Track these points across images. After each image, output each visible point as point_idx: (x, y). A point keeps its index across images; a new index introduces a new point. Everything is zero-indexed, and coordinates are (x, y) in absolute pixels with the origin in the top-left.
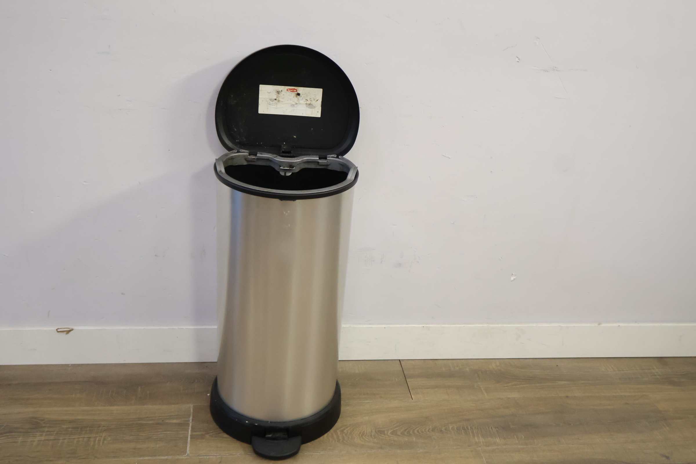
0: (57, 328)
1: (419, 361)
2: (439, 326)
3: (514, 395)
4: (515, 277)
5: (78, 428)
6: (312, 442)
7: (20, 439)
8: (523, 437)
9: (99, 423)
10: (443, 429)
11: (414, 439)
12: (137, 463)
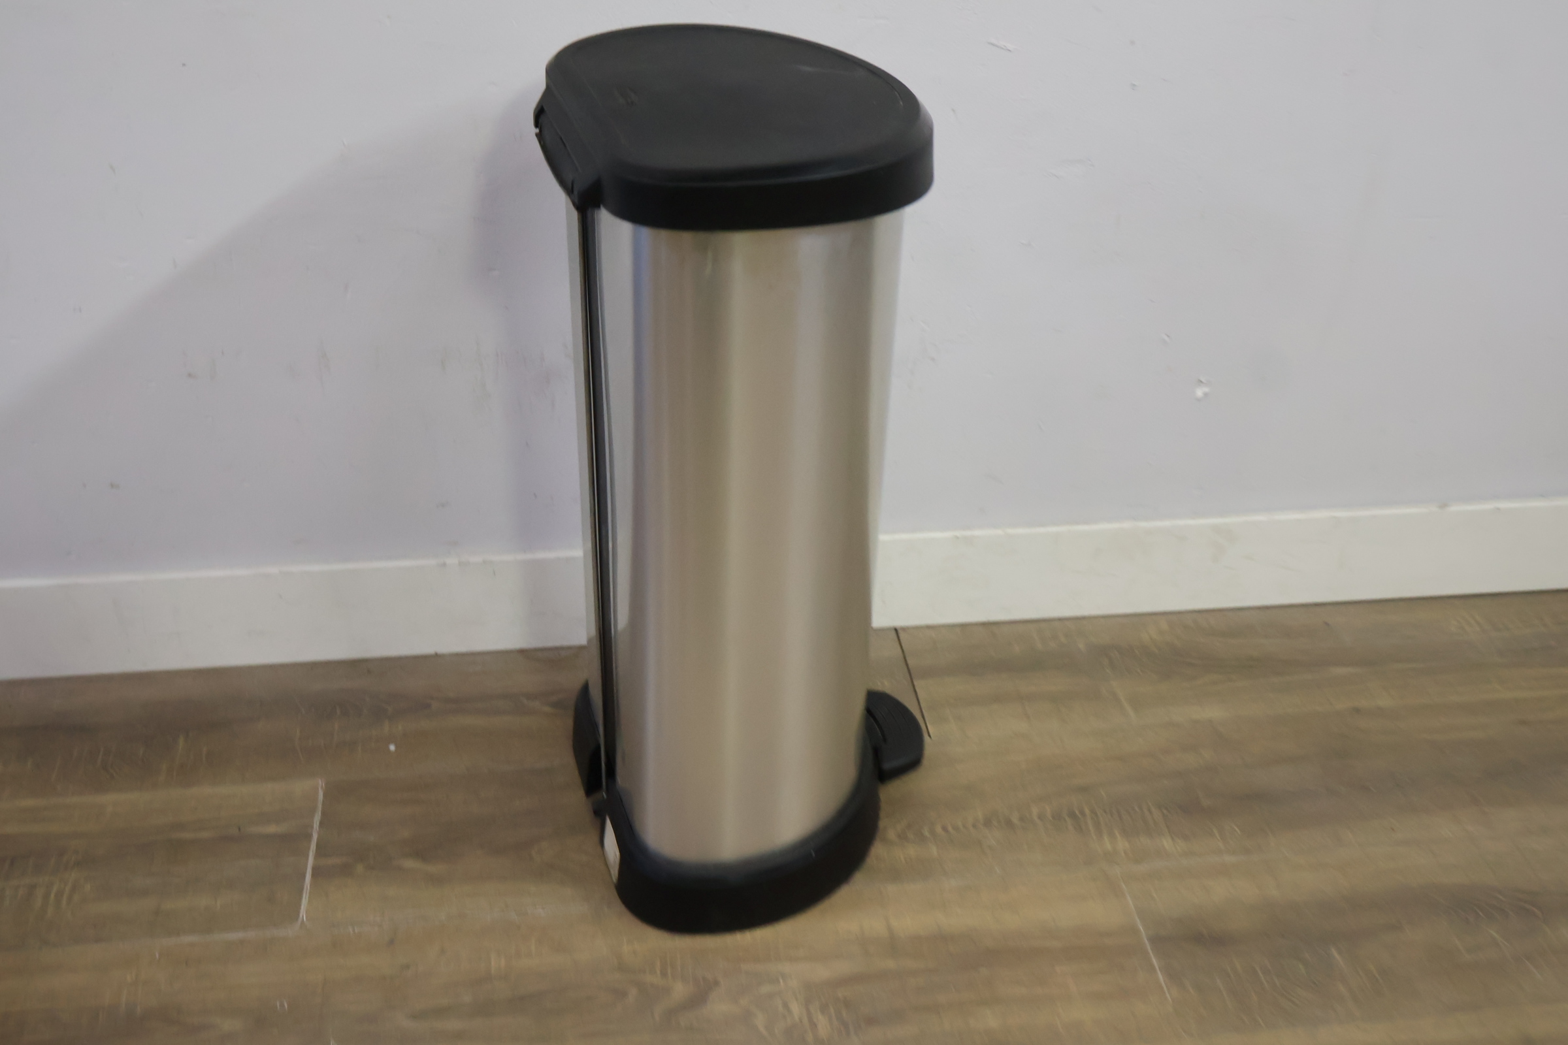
1: (948, 628)
2: (999, 532)
4: (1206, 390)
8: (1239, 831)
9: (63, 843)
11: (934, 851)
12: (157, 955)
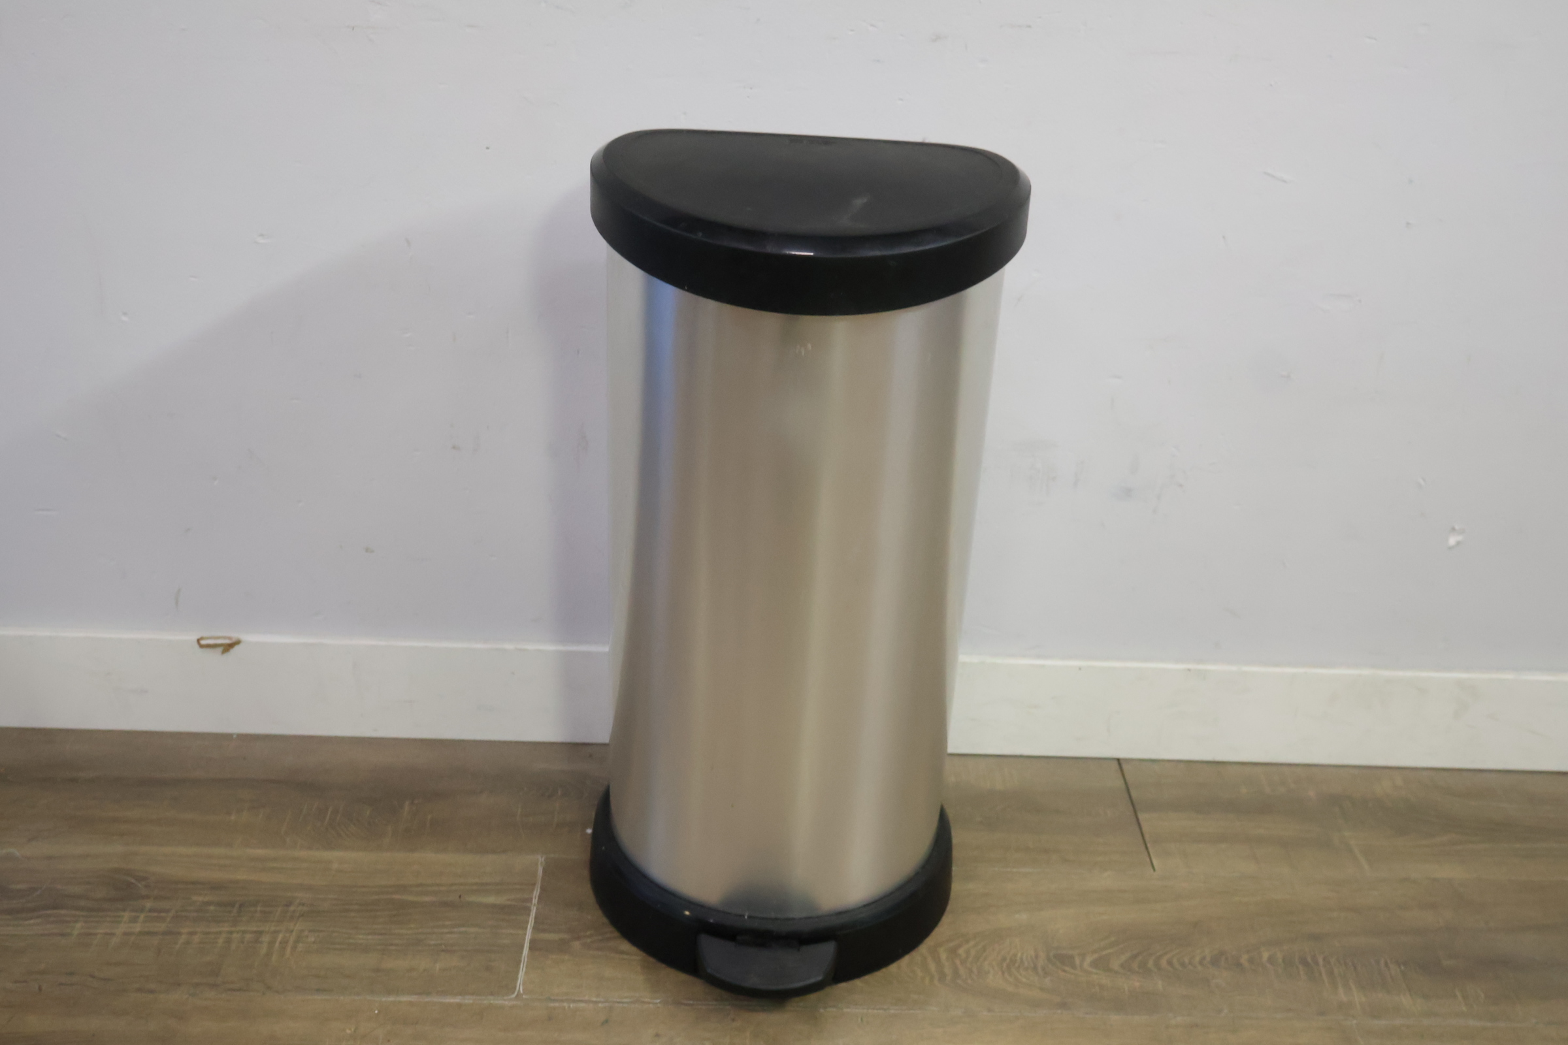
0: (199, 637)
1: (1172, 763)
2: (1234, 668)
3: (1450, 871)
4: (1460, 538)
5: (232, 905)
6: (867, 978)
7: (78, 928)
8: (1483, 996)
9: (289, 894)
10: (1244, 959)
11: (1160, 985)
12: (376, 1012)
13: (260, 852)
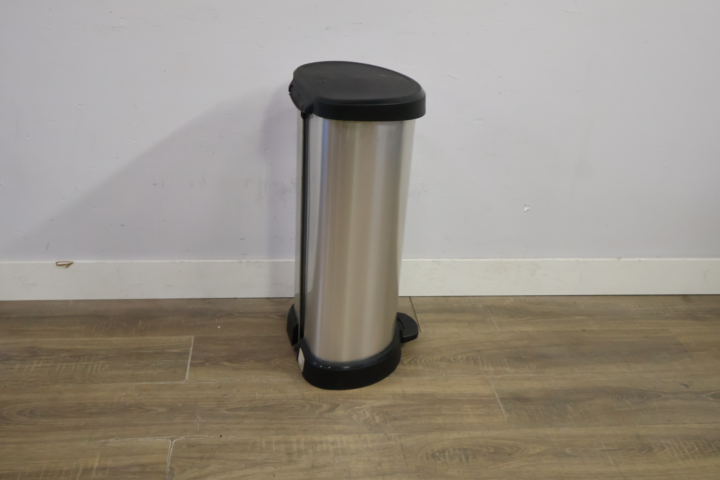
0: (56, 262)
1: (430, 297)
2: (450, 260)
3: (528, 329)
4: (528, 208)
5: (76, 356)
7: (17, 366)
8: (535, 367)
9: (98, 352)
10: (452, 359)
11: (421, 368)
12: (134, 388)
13: (85, 339)
